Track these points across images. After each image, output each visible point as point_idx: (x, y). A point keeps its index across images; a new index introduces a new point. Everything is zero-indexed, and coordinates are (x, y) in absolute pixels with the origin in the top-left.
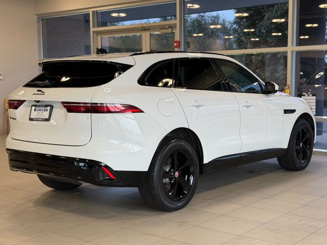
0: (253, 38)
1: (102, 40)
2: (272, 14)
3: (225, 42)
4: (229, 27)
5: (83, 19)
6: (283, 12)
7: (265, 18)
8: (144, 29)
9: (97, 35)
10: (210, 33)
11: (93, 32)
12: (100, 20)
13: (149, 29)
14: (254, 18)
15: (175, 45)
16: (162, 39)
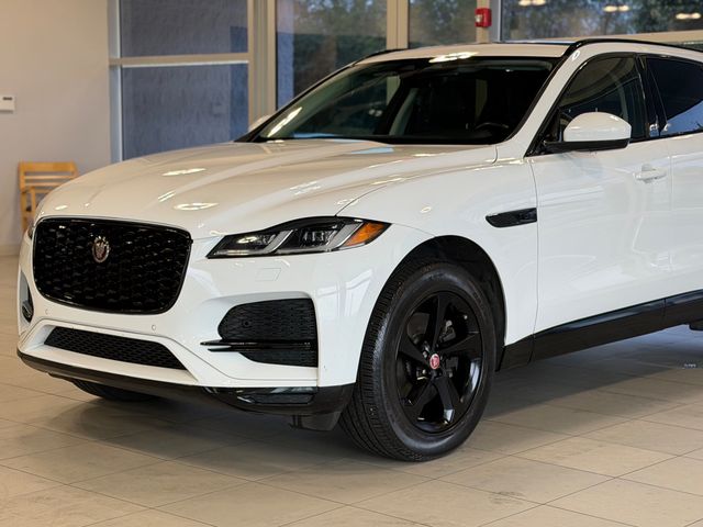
0: (684, 12)
1: (279, 10)
3: (606, 24)
15: (478, 20)
16: (433, 16)
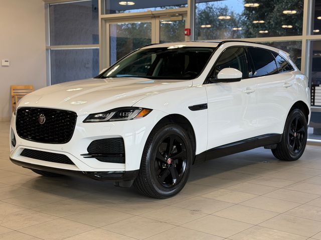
1: (111, 28)
2: (282, 6)
3: (234, 34)
4: (237, 20)
5: (91, 6)
6: (293, 4)
7: (275, 10)
8: (154, 16)
9: (106, 22)
10: (218, 26)
11: (102, 19)
12: (109, 8)
13: (159, 17)
14: (264, 10)
15: (186, 33)
16: (169, 31)
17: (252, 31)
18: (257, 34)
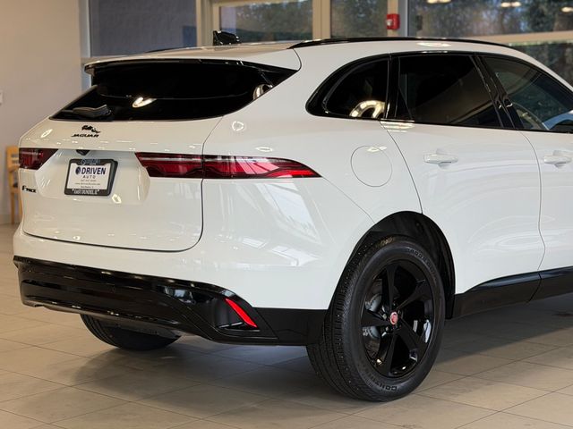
3: (503, 16)
9: (212, 3)
15: (389, 24)
16: (356, 11)
17: (545, 10)
18: (556, 15)
